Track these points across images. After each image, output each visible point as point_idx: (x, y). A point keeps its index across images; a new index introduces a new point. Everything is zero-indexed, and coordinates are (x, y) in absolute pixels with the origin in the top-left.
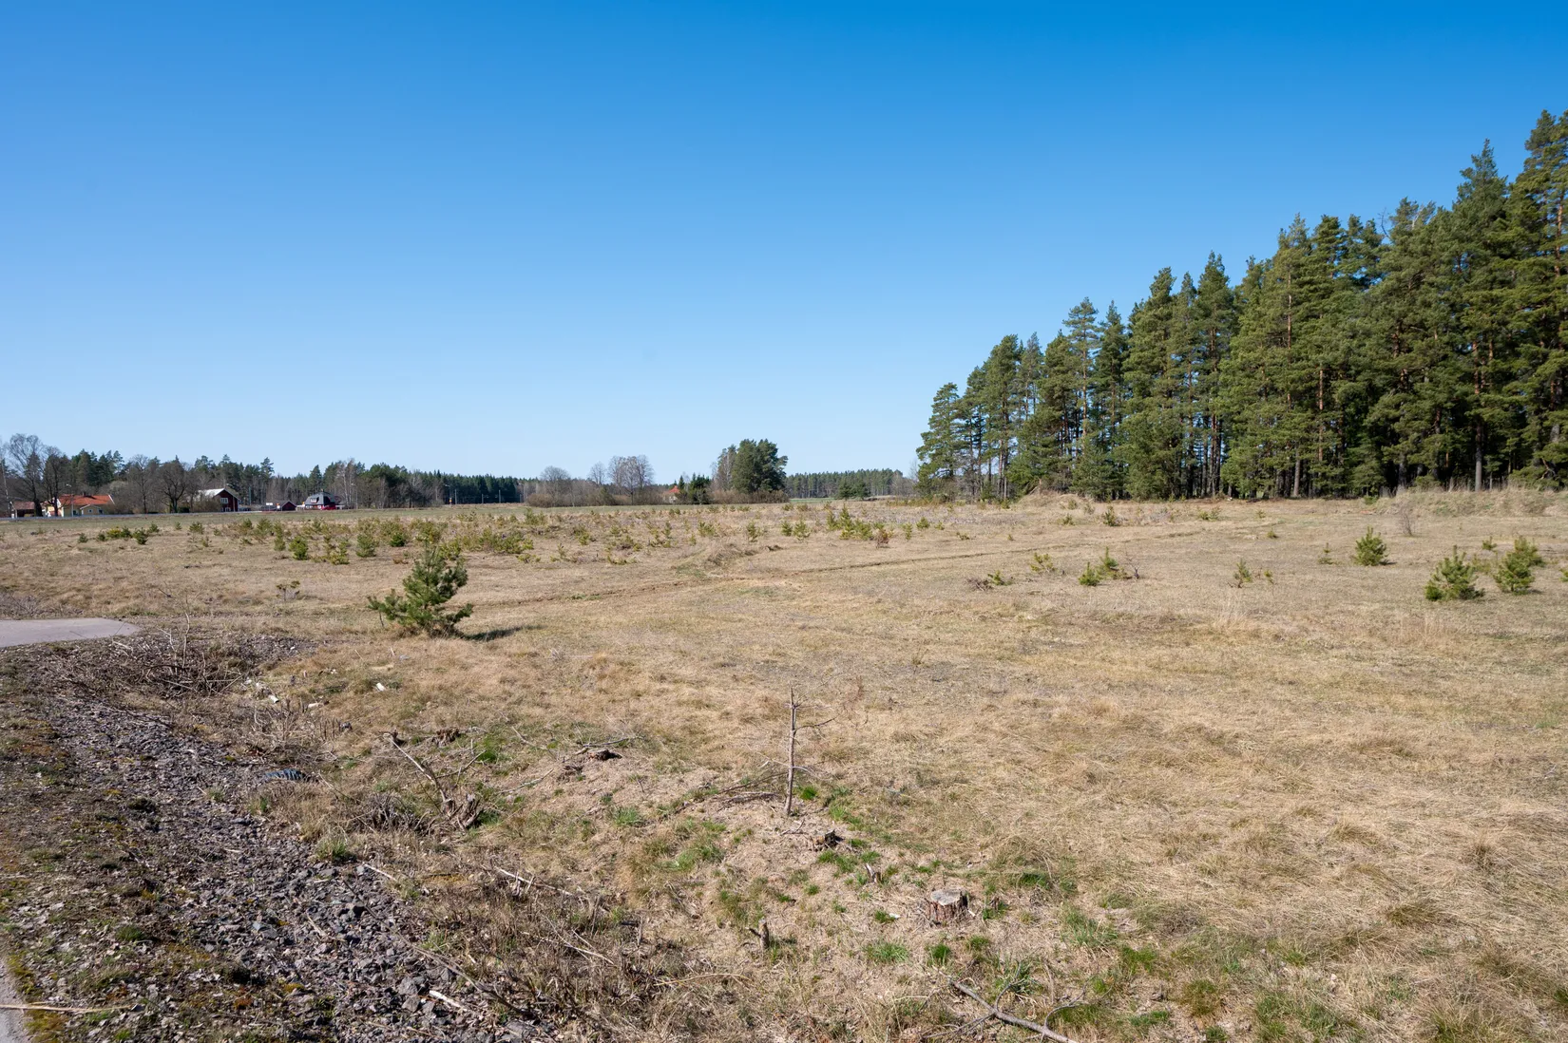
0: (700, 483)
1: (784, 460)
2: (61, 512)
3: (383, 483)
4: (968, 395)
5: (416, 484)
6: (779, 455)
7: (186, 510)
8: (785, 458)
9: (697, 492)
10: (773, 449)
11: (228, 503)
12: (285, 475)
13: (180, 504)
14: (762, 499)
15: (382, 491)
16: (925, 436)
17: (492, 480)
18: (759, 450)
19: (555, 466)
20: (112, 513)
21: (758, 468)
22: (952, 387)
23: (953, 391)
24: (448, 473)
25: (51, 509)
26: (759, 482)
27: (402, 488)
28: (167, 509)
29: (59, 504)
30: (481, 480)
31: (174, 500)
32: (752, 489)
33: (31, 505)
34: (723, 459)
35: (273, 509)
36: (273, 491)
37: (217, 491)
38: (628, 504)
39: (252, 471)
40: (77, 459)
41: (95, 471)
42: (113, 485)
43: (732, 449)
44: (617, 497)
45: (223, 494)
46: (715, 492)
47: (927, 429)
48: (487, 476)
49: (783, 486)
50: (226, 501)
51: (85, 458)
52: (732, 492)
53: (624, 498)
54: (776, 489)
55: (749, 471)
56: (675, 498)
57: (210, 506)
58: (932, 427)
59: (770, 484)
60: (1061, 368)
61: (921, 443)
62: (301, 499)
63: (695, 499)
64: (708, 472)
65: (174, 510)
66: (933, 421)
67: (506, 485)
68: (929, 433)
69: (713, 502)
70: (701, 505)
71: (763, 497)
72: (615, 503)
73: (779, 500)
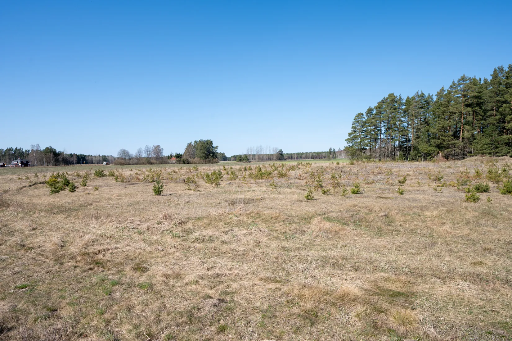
1: (217, 147)
3: (52, 155)
6: (214, 145)
10: (211, 142)
15: (51, 159)
18: (207, 144)
19: (124, 149)
21: (206, 150)
26: (208, 156)
27: (60, 157)
32: (205, 158)
34: (188, 147)
38: (157, 164)
43: (191, 143)
49: (217, 157)
52: (197, 159)
53: (153, 161)
54: (214, 158)
56: (174, 162)
59: (212, 156)
63: (184, 162)
69: (191, 163)
70: (186, 164)
71: (209, 161)
72: (151, 164)
73: (216, 162)
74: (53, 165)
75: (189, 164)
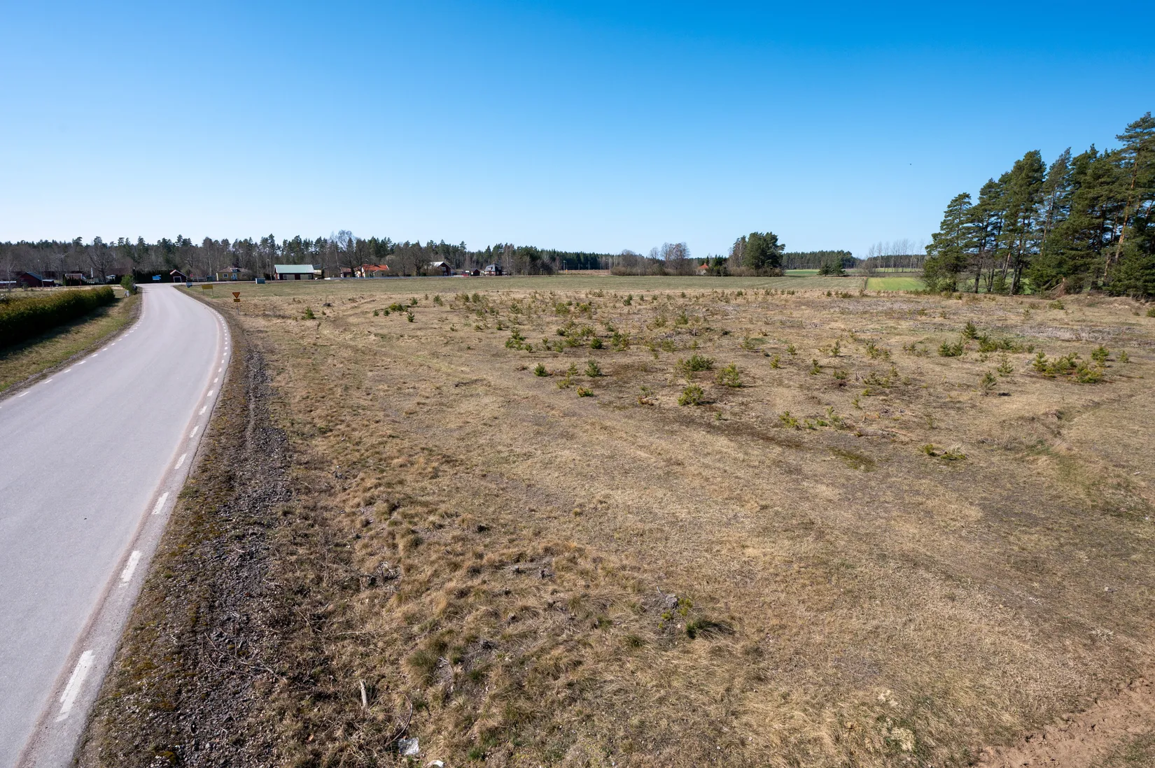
0: (720, 261)
1: (783, 247)
2: (364, 275)
3: (527, 259)
4: (983, 203)
5: (546, 258)
6: (779, 243)
7: (425, 275)
8: (784, 245)
9: (718, 267)
10: (774, 238)
11: (446, 271)
12: (472, 251)
13: (422, 270)
14: (765, 274)
15: (528, 264)
16: (935, 236)
17: (584, 254)
18: (765, 240)
20: (388, 276)
21: (763, 252)
22: (968, 196)
23: (967, 200)
24: (559, 251)
25: (359, 273)
26: (763, 263)
27: (539, 263)
28: (415, 273)
29: (363, 270)
30: (578, 255)
31: (419, 268)
32: (757, 267)
33: (350, 270)
34: (737, 245)
35: (469, 274)
36: (467, 262)
37: (440, 263)
38: (674, 275)
39: (455, 249)
40: (370, 241)
41: (379, 249)
42: (388, 258)
43: (744, 238)
44: (667, 270)
45: (443, 265)
46: (732, 268)
47: (938, 230)
48: (581, 253)
49: (780, 265)
50: (444, 269)
51: (374, 241)
52: (743, 268)
53: (671, 270)
54: (775, 267)
55: (757, 254)
56: (704, 271)
57: (437, 273)
58: (942, 229)
59: (772, 263)
60: (1109, 180)
61: (931, 241)
62: (482, 267)
63: (718, 272)
64: (726, 255)
65: (419, 274)
66: (943, 223)
67: (592, 258)
68: (939, 234)
69: (730, 275)
70: (722, 277)
71: (766, 272)
72: (666, 274)
73: (777, 275)
74: (530, 274)
75: (727, 276)
